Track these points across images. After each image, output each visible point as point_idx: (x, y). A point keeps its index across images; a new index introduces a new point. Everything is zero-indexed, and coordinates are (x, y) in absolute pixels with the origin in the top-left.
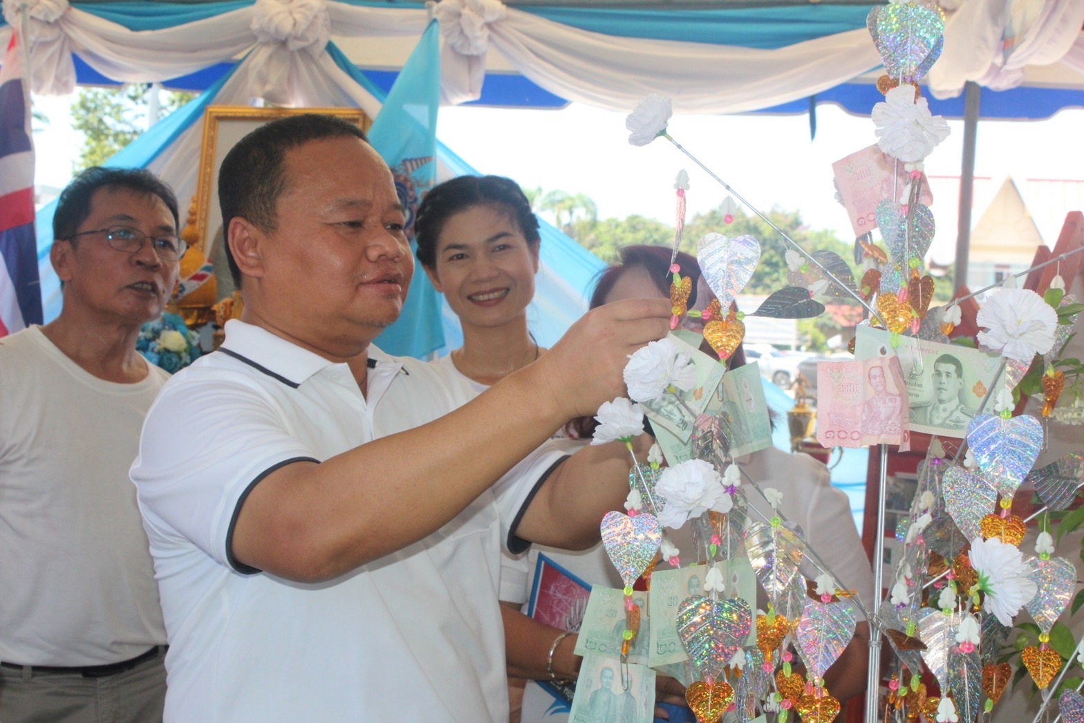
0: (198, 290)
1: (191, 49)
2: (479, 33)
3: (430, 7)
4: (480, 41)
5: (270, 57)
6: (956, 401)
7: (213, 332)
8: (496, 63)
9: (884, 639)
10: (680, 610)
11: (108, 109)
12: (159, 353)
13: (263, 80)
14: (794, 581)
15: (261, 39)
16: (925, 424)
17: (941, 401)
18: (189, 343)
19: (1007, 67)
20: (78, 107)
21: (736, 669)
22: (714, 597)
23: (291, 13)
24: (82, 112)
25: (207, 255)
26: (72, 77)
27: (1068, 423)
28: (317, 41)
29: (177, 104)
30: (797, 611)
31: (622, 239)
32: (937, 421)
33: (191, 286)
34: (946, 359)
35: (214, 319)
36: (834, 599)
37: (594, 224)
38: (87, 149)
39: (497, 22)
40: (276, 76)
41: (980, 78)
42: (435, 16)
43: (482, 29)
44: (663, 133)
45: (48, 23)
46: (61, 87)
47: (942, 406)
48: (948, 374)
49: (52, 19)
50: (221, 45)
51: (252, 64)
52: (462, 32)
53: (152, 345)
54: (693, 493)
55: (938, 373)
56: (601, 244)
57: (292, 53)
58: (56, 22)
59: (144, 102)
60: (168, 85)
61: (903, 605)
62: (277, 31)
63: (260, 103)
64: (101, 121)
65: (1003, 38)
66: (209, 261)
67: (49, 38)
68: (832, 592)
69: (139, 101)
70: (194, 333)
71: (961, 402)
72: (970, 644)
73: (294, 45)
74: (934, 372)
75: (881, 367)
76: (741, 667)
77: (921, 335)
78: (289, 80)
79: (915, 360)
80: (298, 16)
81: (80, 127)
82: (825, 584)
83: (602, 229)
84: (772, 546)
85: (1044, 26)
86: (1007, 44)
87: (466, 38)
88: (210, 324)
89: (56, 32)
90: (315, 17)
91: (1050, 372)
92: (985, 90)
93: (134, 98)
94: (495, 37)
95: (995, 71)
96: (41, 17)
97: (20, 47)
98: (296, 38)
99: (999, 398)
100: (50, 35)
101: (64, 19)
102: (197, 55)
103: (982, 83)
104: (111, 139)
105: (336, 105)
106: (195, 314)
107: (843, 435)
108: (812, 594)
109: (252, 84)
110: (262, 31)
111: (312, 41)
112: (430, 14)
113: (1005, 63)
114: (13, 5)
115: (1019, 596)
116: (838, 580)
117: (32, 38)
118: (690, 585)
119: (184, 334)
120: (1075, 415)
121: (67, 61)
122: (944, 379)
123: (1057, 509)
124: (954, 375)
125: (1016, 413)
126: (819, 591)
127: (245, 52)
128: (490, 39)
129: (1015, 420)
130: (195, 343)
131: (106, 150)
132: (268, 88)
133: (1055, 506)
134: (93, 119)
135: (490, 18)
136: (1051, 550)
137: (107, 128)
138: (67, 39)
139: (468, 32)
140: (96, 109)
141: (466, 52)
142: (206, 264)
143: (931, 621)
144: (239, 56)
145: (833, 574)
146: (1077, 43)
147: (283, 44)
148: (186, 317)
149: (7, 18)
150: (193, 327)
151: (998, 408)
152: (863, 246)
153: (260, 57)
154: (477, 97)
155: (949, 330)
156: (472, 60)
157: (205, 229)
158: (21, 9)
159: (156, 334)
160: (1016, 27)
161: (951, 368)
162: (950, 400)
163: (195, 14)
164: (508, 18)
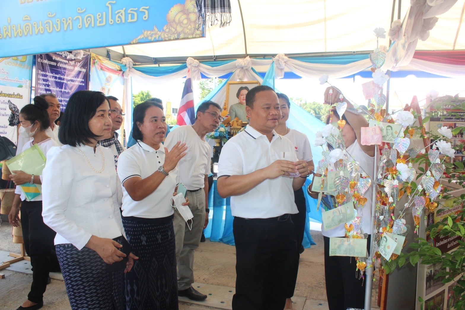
0: (227, 119)
1: (224, 70)
2: (283, 64)
3: (273, 59)
4: (283, 65)
5: (240, 71)
6: (391, 135)
7: (230, 127)
8: (287, 70)
9: (376, 186)
10: (335, 180)
11: (205, 84)
12: (219, 132)
13: (239, 76)
14: (357, 174)
15: (238, 67)
16: (384, 140)
17: (388, 135)
18: (225, 130)
19: (396, 66)
20: (199, 84)
21: (346, 192)
22: (342, 177)
23: (244, 62)
24: (200, 85)
25: (228, 112)
26: (201, 77)
27: (415, 140)
28: (249, 67)
29: (219, 82)
30: (358, 180)
31: (312, 107)
32: (387, 139)
33: (225, 118)
34: (389, 126)
35: (230, 125)
36: (366, 178)
37: (306, 104)
38: (201, 92)
39: (286, 61)
40: (241, 74)
41: (390, 69)
42: (274, 61)
43: (283, 63)
44: (327, 82)
45: (195, 67)
46: (198, 79)
47: (388, 136)
48: (389, 130)
49: (196, 66)
50: (229, 69)
51: (236, 72)
52: (279, 64)
53: (218, 130)
54: (337, 155)
55: (387, 129)
56: (307, 108)
57: (244, 70)
58: (197, 66)
59: (212, 82)
60: (220, 78)
61: (380, 178)
62: (241, 65)
63: (238, 80)
64: (204, 86)
65: (396, 60)
66: (229, 113)
67: (196, 70)
68: (365, 176)
69: (211, 82)
70: (226, 128)
71: (392, 135)
72: (396, 185)
73: (245, 68)
74: (386, 129)
75: (375, 128)
76: (347, 192)
77: (383, 121)
78: (244, 75)
79: (382, 127)
80: (245, 62)
81: (200, 88)
82: (364, 175)
83: (307, 104)
84: (353, 167)
85: (405, 57)
86: (397, 61)
87: (280, 65)
88: (229, 126)
89: (197, 68)
90: (249, 62)
91: (410, 129)
92: (392, 72)
93: (210, 82)
94: (286, 64)
95: (394, 67)
96: (194, 66)
97: (190, 72)
98: (245, 67)
99: (401, 134)
100: (196, 69)
101: (199, 66)
102: (225, 71)
103: (391, 70)
104: (206, 90)
105: (254, 80)
106: (226, 124)
107: (366, 143)
108: (361, 177)
109: (236, 77)
110: (238, 66)
111: (248, 67)
112: (273, 60)
113: (396, 65)
114: (189, 64)
115: (407, 175)
116: (367, 174)
117: (192, 70)
118: (336, 175)
119: (224, 128)
120: (417, 138)
121: (200, 74)
122: (388, 130)
123: (413, 158)
124: (390, 130)
125: (404, 137)
126: (362, 176)
127: (235, 70)
128: (285, 65)
129: (404, 139)
130: (226, 130)
131: (205, 92)
132: (240, 77)
133: (413, 157)
134: (202, 86)
135: (285, 61)
136: (412, 166)
137: (205, 88)
138: (199, 69)
139: (281, 64)
140: (203, 84)
141: (280, 68)
142: (228, 114)
143: (386, 182)
144: (234, 71)
145: (365, 172)
146: (411, 61)
147: (242, 68)
148: (225, 125)
149: (188, 66)
150: (226, 127)
151: (401, 136)
152: (370, 104)
153: (238, 71)
154: (283, 77)
155: (389, 121)
156: (282, 70)
157: (228, 107)
158: (191, 64)
159: (219, 128)
160: (399, 57)
161: (390, 128)
162: (390, 135)
163: (225, 63)
164: (289, 61)
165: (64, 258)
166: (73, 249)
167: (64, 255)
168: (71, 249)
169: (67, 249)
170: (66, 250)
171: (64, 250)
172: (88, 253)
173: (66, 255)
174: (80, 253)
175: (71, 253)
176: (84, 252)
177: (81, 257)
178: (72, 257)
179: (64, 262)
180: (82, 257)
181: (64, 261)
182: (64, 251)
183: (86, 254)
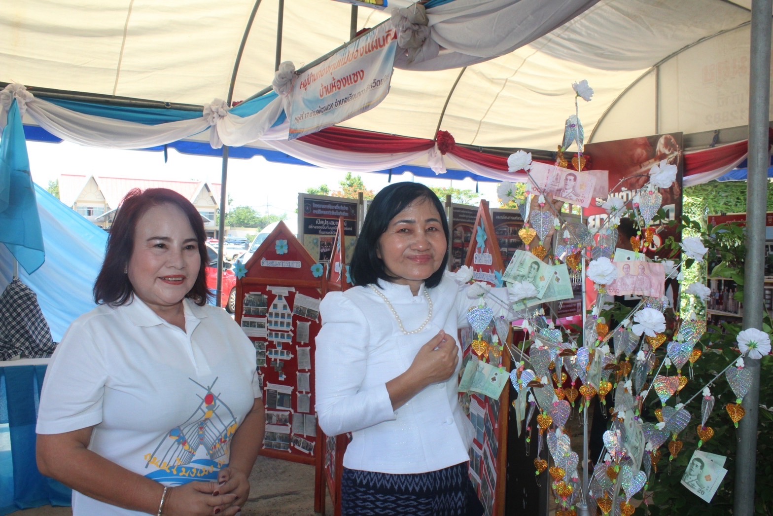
2: (22, 108)
4: (23, 111)
43: (24, 105)
128: (27, 110)
135: (28, 101)
164: (34, 102)
165: (350, 503)
166: (369, 491)
167: (350, 497)
168: (364, 489)
169: (358, 488)
170: (356, 489)
171: (354, 488)
172: (394, 505)
173: (354, 498)
174: (380, 503)
175: (363, 498)
176: (387, 503)
177: (380, 511)
178: (365, 505)
179: (348, 511)
180: (382, 511)
181: (349, 508)
182: (353, 490)
183: (391, 507)
